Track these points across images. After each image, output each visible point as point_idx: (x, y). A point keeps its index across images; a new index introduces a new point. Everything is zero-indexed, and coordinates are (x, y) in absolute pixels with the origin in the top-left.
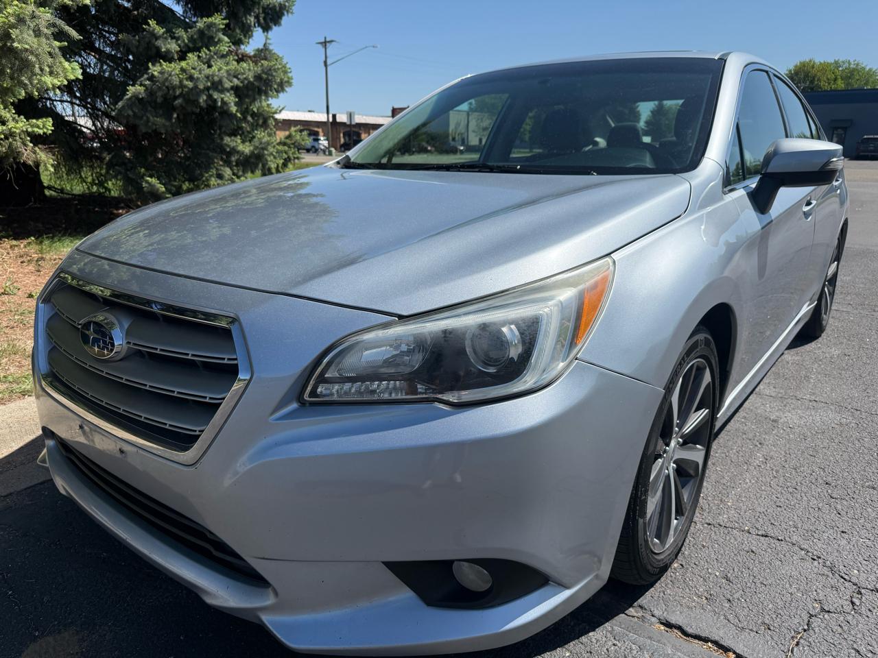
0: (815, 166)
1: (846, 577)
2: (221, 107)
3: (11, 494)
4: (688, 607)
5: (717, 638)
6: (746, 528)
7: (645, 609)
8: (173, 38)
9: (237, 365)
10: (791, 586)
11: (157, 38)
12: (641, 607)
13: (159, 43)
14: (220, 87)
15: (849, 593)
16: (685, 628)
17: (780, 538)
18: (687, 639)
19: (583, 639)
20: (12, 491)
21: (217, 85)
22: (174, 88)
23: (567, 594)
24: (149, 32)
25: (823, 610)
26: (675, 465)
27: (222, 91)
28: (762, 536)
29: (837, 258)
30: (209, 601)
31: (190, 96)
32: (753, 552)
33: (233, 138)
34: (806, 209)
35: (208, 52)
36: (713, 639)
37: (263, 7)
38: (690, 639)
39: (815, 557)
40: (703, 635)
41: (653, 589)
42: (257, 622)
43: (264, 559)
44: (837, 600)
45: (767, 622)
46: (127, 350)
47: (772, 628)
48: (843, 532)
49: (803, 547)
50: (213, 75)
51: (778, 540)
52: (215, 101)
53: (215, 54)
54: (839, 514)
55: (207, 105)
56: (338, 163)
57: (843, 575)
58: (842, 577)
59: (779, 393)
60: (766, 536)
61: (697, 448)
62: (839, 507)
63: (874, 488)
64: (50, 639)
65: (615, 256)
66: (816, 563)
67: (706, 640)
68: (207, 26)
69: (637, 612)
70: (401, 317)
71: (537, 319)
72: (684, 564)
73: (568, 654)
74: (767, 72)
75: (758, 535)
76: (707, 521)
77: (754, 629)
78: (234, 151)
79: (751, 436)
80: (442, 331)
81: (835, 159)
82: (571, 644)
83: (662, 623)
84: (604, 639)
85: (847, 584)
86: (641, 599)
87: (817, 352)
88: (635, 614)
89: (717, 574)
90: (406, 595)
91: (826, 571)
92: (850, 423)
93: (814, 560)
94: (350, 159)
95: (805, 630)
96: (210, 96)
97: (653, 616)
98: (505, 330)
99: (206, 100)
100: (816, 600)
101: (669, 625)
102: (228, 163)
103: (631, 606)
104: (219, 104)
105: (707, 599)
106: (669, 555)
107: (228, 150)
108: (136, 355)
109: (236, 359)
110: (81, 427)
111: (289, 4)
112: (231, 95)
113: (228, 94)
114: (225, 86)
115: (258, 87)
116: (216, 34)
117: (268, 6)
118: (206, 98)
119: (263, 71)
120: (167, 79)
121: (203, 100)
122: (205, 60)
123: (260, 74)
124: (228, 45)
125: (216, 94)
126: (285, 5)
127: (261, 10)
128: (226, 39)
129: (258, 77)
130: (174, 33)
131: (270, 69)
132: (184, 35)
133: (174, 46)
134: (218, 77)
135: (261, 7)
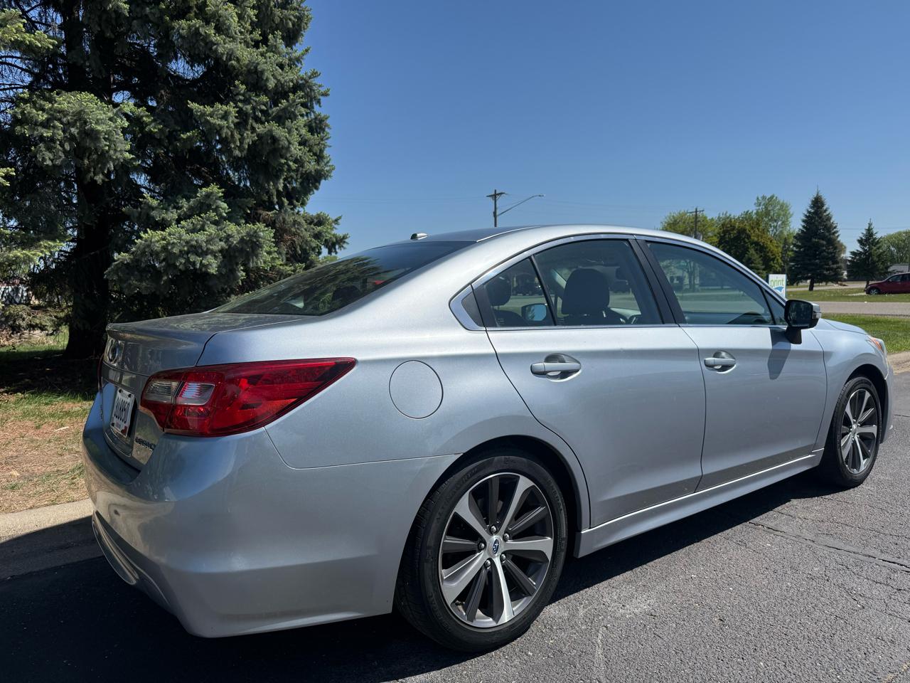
2: (200, 269)
8: (174, 207)
11: (152, 209)
13: (153, 213)
14: (200, 251)
21: (196, 249)
24: (145, 203)
27: (204, 253)
35: (199, 218)
37: (301, 173)
52: (194, 264)
53: (207, 220)
55: (186, 267)
68: (206, 195)
96: (188, 259)
99: (185, 263)
104: (198, 266)
111: (327, 168)
112: (216, 257)
113: (209, 256)
114: (205, 249)
115: (242, 249)
116: (215, 202)
117: (306, 171)
118: (183, 261)
119: (248, 234)
120: (149, 246)
121: (181, 263)
122: (199, 227)
123: (243, 237)
124: (226, 211)
125: (192, 258)
126: (323, 170)
127: (299, 176)
128: (225, 205)
129: (242, 240)
130: (178, 203)
131: (255, 232)
132: (185, 204)
133: (172, 215)
134: (196, 241)
135: (299, 173)
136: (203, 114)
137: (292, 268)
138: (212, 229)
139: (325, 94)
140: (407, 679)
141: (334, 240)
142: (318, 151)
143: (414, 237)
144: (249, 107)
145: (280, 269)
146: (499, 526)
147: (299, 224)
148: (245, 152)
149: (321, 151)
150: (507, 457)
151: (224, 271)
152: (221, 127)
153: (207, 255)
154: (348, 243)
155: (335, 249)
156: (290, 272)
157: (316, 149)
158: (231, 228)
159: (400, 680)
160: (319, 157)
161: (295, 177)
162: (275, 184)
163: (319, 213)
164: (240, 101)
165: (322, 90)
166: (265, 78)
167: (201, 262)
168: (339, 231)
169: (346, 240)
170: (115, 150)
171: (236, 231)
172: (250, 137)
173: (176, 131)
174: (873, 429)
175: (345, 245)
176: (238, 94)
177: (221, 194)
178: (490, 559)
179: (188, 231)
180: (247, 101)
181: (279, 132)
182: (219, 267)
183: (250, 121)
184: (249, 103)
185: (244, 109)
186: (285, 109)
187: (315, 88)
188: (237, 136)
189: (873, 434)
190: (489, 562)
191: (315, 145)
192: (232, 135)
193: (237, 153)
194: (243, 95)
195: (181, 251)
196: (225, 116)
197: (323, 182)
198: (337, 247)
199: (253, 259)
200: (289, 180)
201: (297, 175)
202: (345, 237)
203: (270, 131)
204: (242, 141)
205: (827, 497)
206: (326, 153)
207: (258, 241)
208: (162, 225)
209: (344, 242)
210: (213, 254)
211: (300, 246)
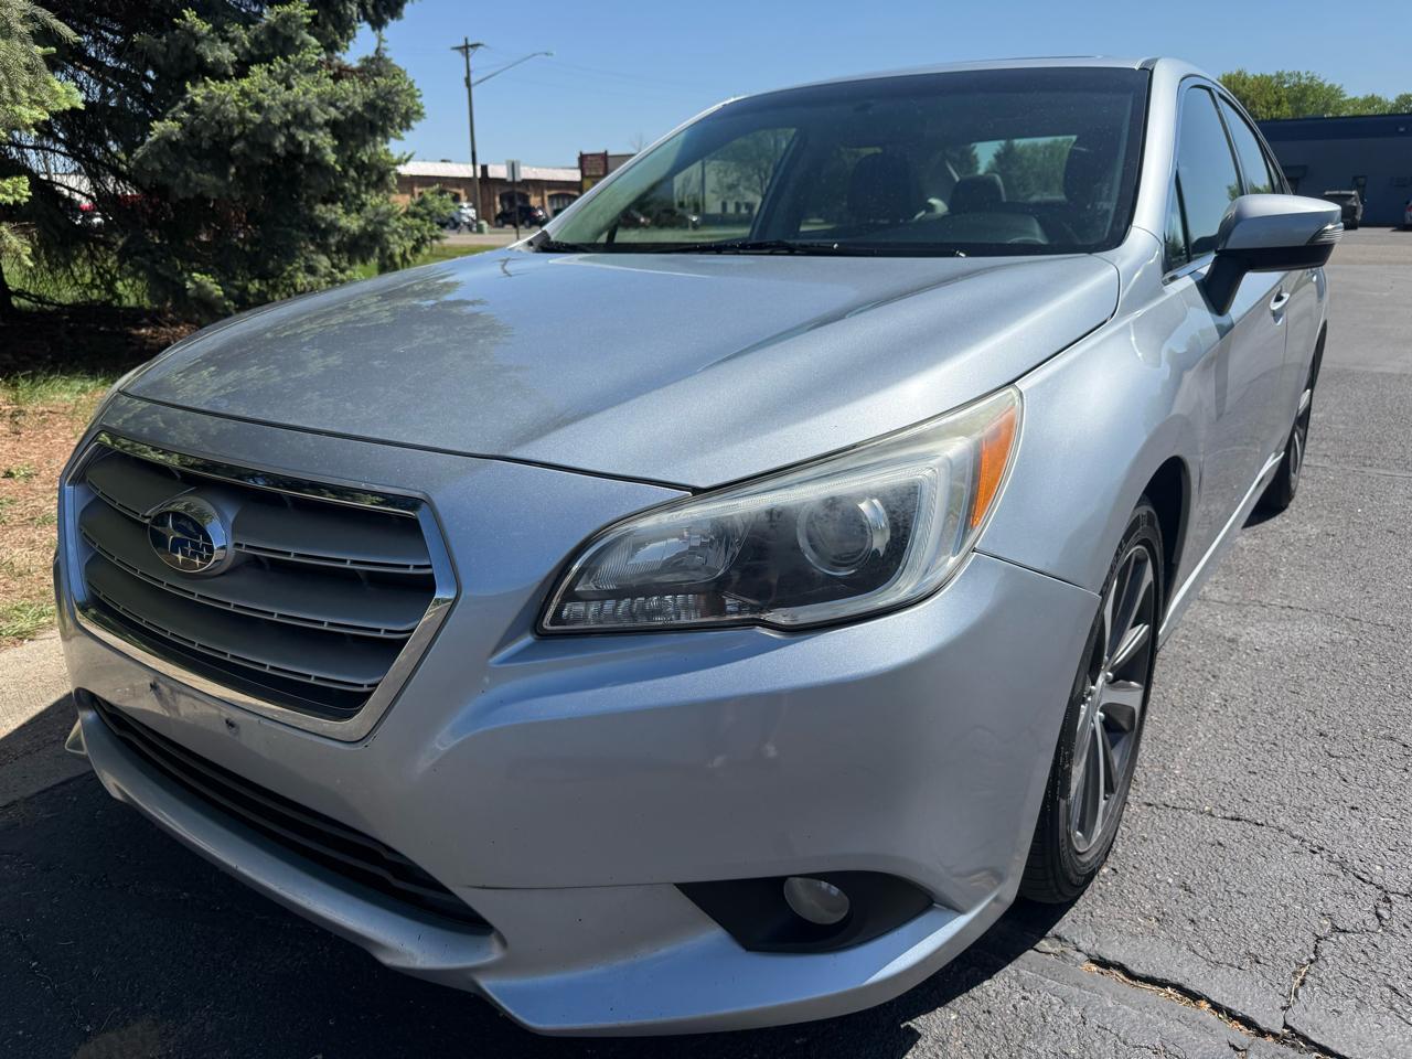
0: (1299, 238)
1: (1365, 877)
2: (311, 155)
3: (14, 803)
4: (1132, 935)
5: (1180, 980)
6: (1207, 808)
7: (1066, 941)
8: (224, 40)
9: (432, 575)
10: (1283, 894)
11: (198, 40)
12: (1059, 938)
13: (203, 48)
14: (307, 123)
15: (1371, 901)
16: (1130, 967)
17: (1259, 822)
18: (1134, 983)
19: (975, 992)
20: (17, 798)
21: (302, 119)
22: (230, 125)
23: (960, 922)
24: (184, 29)
25: (1335, 929)
26: (1102, 714)
27: (312, 128)
28: (1232, 819)
29: (1311, 384)
30: (387, 960)
31: (258, 138)
32: (1220, 844)
33: (329, 206)
34: (1276, 306)
35: (285, 64)
36: (1174, 981)
38: (1139, 983)
39: (1315, 849)
40: (1158, 976)
41: (1073, 909)
42: (472, 990)
43: (484, 888)
44: (1356, 913)
45: (1253, 951)
46: (236, 556)
47: (1262, 961)
48: (1353, 808)
49: (1295, 833)
50: (295, 103)
51: (1257, 824)
52: (300, 145)
53: (297, 66)
54: (1345, 780)
55: (287, 151)
56: (530, 243)
57: (1361, 874)
58: (1359, 877)
59: (1234, 597)
60: (1238, 820)
61: (1130, 687)
62: (1343, 770)
63: (1392, 739)
64: (112, 1036)
65: (1022, 385)
66: (1317, 857)
67: (1163, 984)
68: (282, 19)
69: (1052, 946)
70: (696, 491)
71: (915, 487)
72: (1117, 867)
73: (954, 1017)
74: (1209, 90)
75: (1225, 818)
76: (1146, 800)
77: (1236, 964)
78: (333, 227)
79: (1198, 664)
80: (767, 512)
81: (1330, 227)
82: (958, 1000)
83: (1092, 961)
84: (1008, 990)
85: (1368, 888)
86: (1058, 925)
87: (1284, 531)
88: (1050, 949)
89: (1170, 881)
90: (713, 935)
91: (1333, 868)
92: (1347, 639)
93: (1314, 852)
94: (549, 238)
95: (1312, 962)
96: (291, 138)
97: (1078, 950)
98: (863, 506)
99: (285, 144)
100: (1323, 914)
101: (1103, 963)
102: (323, 249)
103: (1042, 936)
104: (307, 149)
105: (1158, 920)
106: (1097, 855)
107: (323, 226)
108: (253, 565)
109: (429, 567)
110: (154, 687)
112: (326, 135)
113: (317, 132)
115: (366, 117)
116: (295, 33)
118: (284, 139)
120: (217, 109)
121: (279, 143)
123: (371, 101)
124: (320, 51)
125: (298, 135)
128: (315, 40)
129: (369, 105)
130: (227, 31)
132: (241, 34)
133: (227, 53)
153: (316, 129)
167: (311, 141)
177: (307, 20)
182: (334, 153)
195: (280, 121)
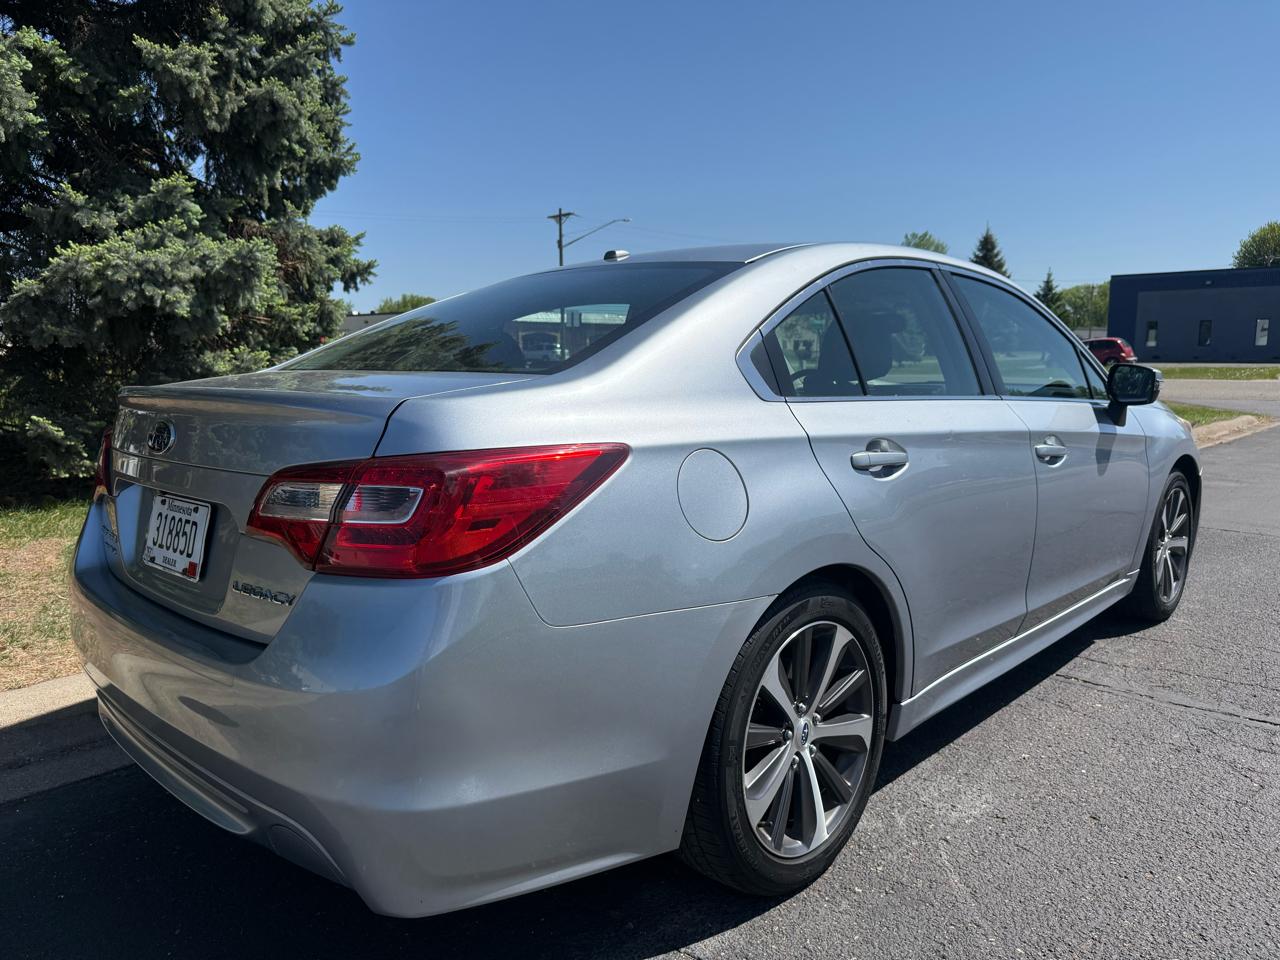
2: (162, 308)
8: (111, 208)
11: (76, 208)
13: (77, 216)
14: (161, 279)
21: (155, 276)
22: (88, 282)
24: (63, 199)
27: (168, 283)
31: (110, 290)
35: (156, 227)
37: (308, 164)
50: (148, 263)
52: (151, 299)
53: (169, 230)
55: (138, 305)
68: (167, 190)
96: (141, 292)
99: (136, 298)
104: (158, 303)
111: (349, 158)
112: (186, 290)
113: (176, 289)
114: (169, 277)
115: (229, 277)
116: (180, 201)
117: (315, 161)
118: (133, 295)
119: (238, 254)
120: (72, 269)
121: (130, 298)
122: (154, 240)
123: (230, 259)
124: (200, 217)
125: (149, 290)
126: (342, 160)
127: (304, 168)
128: (197, 208)
129: (229, 263)
130: (116, 202)
131: (251, 251)
132: (129, 204)
133: (109, 220)
134: (155, 263)
135: (305, 163)
136: (160, 58)
137: (300, 309)
138: (177, 246)
139: (348, 42)
140: (692, 946)
141: (355, 269)
142: (332, 132)
143: (610, 255)
144: (233, 52)
145: (281, 311)
146: (809, 704)
147: (310, 241)
148: (226, 125)
149: (336, 132)
150: (824, 597)
151: (200, 313)
152: (191, 82)
153: (171, 286)
154: (375, 275)
155: (356, 283)
156: (296, 317)
157: (329, 127)
158: (207, 244)
159: (683, 950)
160: (334, 141)
161: (298, 169)
162: (271, 178)
163: (331, 226)
164: (219, 41)
165: (344, 35)
166: (259, 8)
167: (163, 296)
168: (360, 256)
169: (372, 270)
170: (11, 108)
171: (218, 250)
172: (234, 103)
173: (111, 84)
174: (1183, 542)
175: (371, 278)
176: (216, 29)
177: (189, 190)
178: (798, 754)
179: (141, 248)
180: (229, 42)
181: (283, 94)
182: (191, 306)
183: (234, 75)
184: (233, 46)
185: (225, 55)
186: (290, 60)
187: (332, 31)
188: (214, 98)
189: (1183, 548)
190: (797, 758)
191: (327, 121)
192: (207, 97)
193: (213, 125)
194: (223, 32)
195: (129, 279)
196: (196, 64)
197: (341, 178)
198: (358, 280)
199: (244, 296)
200: (289, 173)
201: (301, 166)
202: (370, 266)
203: (270, 93)
204: (222, 105)
205: (1137, 634)
206: (343, 134)
207: (253, 266)
208: (93, 236)
209: (370, 273)
210: (182, 284)
211: (307, 276)
